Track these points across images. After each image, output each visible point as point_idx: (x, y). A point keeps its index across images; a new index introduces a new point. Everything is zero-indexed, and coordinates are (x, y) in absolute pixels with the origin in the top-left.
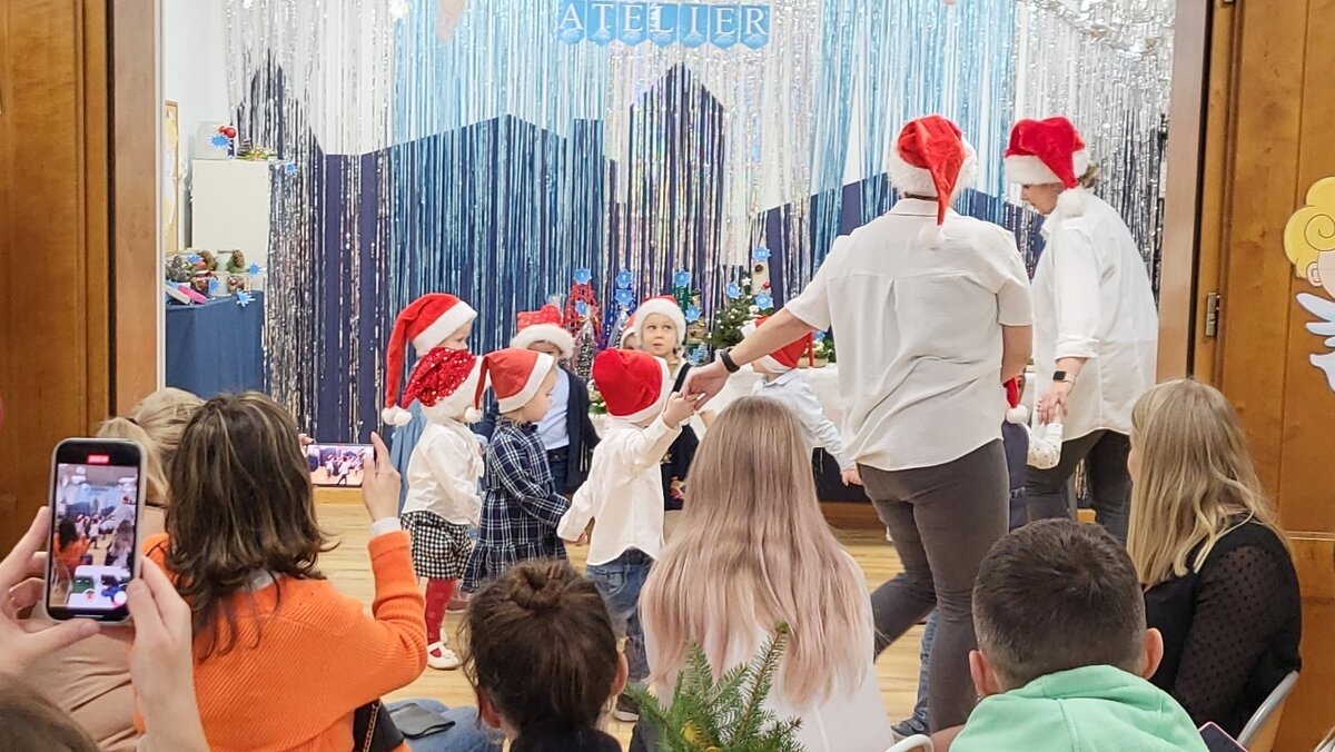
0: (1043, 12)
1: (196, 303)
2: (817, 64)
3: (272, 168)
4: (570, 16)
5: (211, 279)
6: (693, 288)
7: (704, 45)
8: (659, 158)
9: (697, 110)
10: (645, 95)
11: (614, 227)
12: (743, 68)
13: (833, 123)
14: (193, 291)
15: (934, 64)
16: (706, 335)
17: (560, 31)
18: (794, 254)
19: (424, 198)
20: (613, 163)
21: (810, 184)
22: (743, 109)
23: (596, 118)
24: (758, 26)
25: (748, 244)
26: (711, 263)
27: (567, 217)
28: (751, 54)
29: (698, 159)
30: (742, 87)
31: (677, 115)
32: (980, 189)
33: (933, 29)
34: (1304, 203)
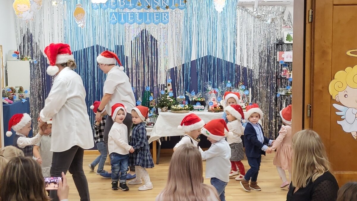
0: (244, 12)
1: (10, 103)
2: (182, 28)
3: (30, 62)
4: (113, 17)
5: (14, 96)
6: (151, 91)
7: (151, 23)
8: (140, 55)
9: (150, 42)
10: (135, 38)
12: (162, 30)
13: (187, 44)
14: (9, 100)
15: (215, 27)
16: (156, 105)
17: (111, 21)
18: (178, 80)
20: (127, 57)
21: (182, 61)
22: (162, 41)
23: (122, 45)
24: (166, 18)
25: (166, 78)
26: (155, 84)
28: (164, 26)
29: (151, 55)
30: (162, 35)
31: (144, 43)
32: (229, 61)
33: (214, 18)
34: (334, 78)
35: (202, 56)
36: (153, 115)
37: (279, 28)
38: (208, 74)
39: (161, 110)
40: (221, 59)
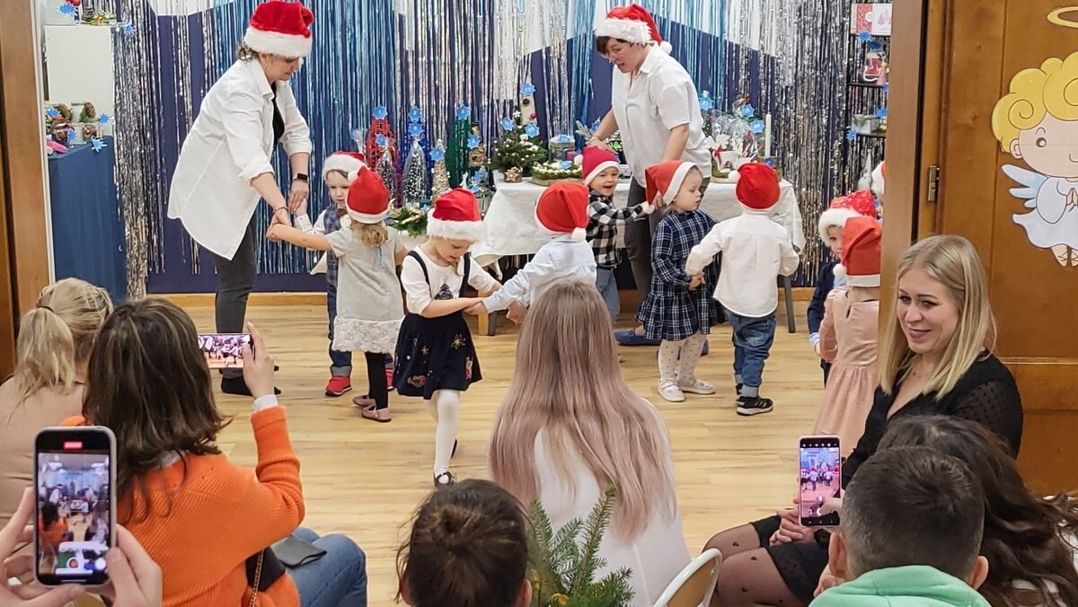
1: (58, 152)
3: (113, 30)
5: (69, 130)
6: (473, 119)
8: (439, 11)
11: (404, 70)
14: (55, 143)
16: (486, 161)
18: (554, 89)
20: (401, 17)
21: (566, 29)
25: (516, 82)
26: (486, 99)
27: (365, 63)
29: (472, 11)
32: (706, 30)
34: (1008, 92)
36: (479, 192)
39: (502, 176)
40: (683, 26)
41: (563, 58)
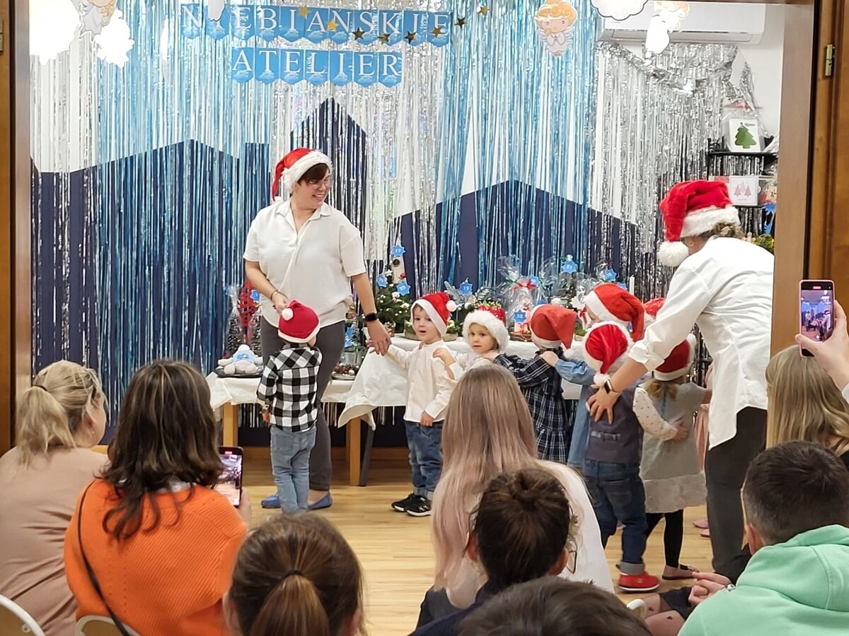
0: (616, 58)
2: (440, 100)
4: (242, 60)
7: (351, 84)
9: (345, 135)
10: (303, 123)
12: (381, 103)
13: (453, 147)
17: (234, 73)
18: (424, 251)
19: (122, 207)
21: (436, 194)
22: (381, 135)
23: (263, 142)
24: (393, 69)
25: (387, 243)
28: (387, 91)
29: (346, 175)
30: (380, 116)
31: (328, 139)
32: (570, 197)
33: (531, 72)
35: (494, 183)
36: (353, 346)
37: (714, 108)
38: (510, 235)
40: (548, 193)
41: (432, 221)
